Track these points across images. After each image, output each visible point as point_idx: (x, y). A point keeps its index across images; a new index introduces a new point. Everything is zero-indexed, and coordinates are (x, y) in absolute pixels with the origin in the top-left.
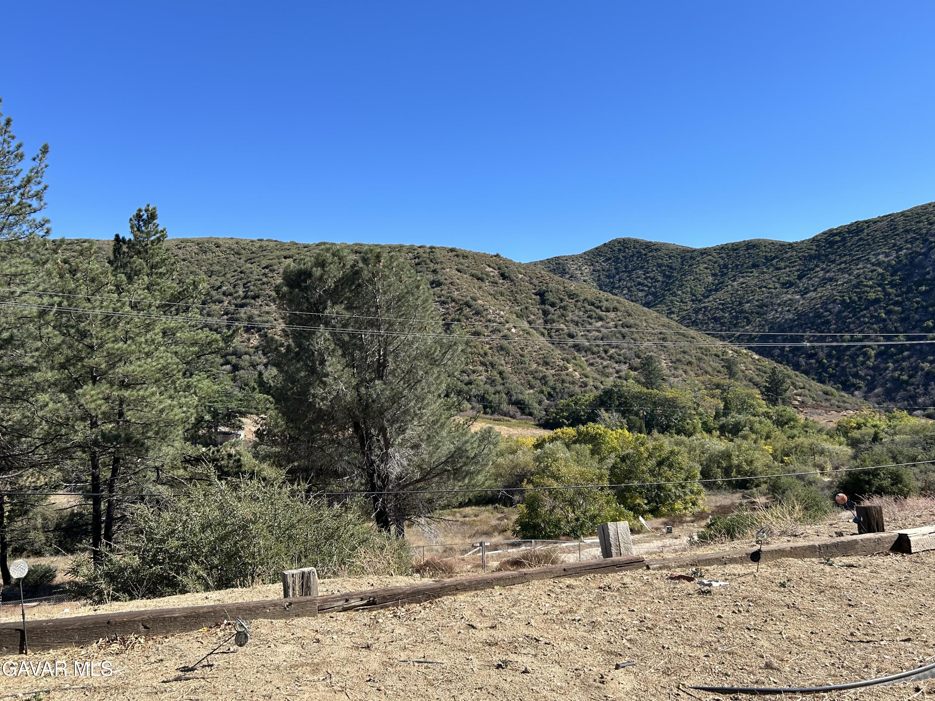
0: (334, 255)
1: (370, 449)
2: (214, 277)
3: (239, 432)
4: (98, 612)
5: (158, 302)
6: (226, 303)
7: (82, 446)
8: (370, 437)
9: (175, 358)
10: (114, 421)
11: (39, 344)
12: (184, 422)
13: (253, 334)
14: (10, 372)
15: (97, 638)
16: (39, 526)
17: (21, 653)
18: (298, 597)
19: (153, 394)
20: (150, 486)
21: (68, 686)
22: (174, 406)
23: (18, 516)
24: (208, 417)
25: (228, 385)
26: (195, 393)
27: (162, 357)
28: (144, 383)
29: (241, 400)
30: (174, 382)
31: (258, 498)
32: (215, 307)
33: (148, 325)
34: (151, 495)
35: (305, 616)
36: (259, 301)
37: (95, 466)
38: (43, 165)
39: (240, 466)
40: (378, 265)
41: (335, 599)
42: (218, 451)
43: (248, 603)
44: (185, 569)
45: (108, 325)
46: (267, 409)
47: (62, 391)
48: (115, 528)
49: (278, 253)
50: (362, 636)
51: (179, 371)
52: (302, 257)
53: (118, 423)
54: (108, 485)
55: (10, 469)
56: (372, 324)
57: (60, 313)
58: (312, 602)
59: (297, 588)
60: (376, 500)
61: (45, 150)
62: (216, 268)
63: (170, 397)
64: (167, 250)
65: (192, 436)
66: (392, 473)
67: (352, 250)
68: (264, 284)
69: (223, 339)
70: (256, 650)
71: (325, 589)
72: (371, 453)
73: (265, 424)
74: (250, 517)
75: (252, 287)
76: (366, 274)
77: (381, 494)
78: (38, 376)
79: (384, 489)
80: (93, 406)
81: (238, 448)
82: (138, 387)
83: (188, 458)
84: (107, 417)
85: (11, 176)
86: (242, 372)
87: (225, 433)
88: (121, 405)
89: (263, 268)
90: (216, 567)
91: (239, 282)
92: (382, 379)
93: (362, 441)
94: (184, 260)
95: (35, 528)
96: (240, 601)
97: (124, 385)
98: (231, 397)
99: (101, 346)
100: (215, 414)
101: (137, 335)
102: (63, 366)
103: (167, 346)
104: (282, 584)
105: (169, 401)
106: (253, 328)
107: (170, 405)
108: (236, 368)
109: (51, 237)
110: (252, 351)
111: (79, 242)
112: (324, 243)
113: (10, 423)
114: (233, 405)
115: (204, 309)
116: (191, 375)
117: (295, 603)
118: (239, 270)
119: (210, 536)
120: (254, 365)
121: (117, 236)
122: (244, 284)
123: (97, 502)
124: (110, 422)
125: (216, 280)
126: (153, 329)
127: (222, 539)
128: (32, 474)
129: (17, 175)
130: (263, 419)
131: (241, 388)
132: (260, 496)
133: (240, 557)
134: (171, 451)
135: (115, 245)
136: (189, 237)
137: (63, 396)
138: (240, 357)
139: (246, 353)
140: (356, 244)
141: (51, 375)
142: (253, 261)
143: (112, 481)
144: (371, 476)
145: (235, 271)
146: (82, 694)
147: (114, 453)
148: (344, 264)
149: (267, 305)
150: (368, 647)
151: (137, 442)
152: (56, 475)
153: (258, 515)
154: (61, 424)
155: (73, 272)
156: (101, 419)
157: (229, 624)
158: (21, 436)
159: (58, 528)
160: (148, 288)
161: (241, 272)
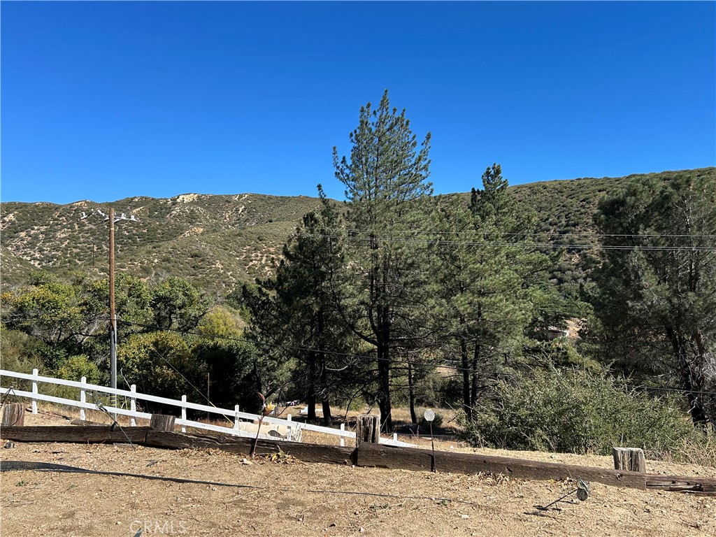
0: (644, 184)
1: (683, 352)
2: (542, 212)
3: (565, 331)
4: (477, 453)
5: (503, 233)
6: (552, 231)
7: (456, 335)
8: (682, 341)
9: (515, 274)
10: (475, 319)
11: (428, 266)
12: (524, 321)
13: (574, 254)
14: (412, 285)
15: (478, 471)
16: (431, 387)
17: (432, 471)
18: (627, 471)
19: (501, 300)
20: (501, 367)
21: (461, 500)
22: (516, 310)
23: (419, 379)
24: (540, 319)
25: (555, 294)
26: (531, 300)
27: (506, 274)
28: (495, 292)
29: (565, 306)
30: (515, 292)
31: (587, 385)
32: (544, 235)
33: (497, 250)
34: (502, 374)
35: (635, 487)
36: (578, 228)
37: (464, 350)
38: (428, 147)
39: (567, 358)
40: (688, 189)
41: (662, 479)
42: (549, 345)
43: (585, 468)
44: (533, 433)
45: (470, 252)
46: (588, 314)
47: (442, 297)
48: (478, 395)
49: (593, 188)
50: (690, 516)
51: (519, 284)
52: (615, 189)
53: (478, 321)
54: (473, 363)
55: (414, 347)
56: (682, 242)
57: (440, 245)
58: (641, 477)
59: (626, 463)
60: (691, 398)
61: (428, 137)
62: (544, 204)
63: (513, 303)
64: (508, 195)
65: (529, 333)
66: (707, 376)
67: (660, 178)
68: (582, 214)
69: (551, 259)
70: (594, 506)
71: (651, 469)
72: (685, 357)
73: (586, 326)
74: (582, 399)
75: (572, 217)
76: (676, 198)
77: (697, 394)
78: (428, 288)
79: (700, 389)
80: (462, 308)
81: (564, 344)
82: (491, 295)
83: (527, 348)
84: (471, 316)
85: (410, 158)
86: (566, 284)
87: (554, 331)
88: (479, 308)
89: (581, 201)
90: (556, 434)
91: (562, 214)
92: (694, 291)
93: (675, 343)
94: (520, 201)
95: (429, 388)
96: (578, 464)
97: (481, 294)
98: (558, 304)
99: (465, 267)
100: (546, 316)
101: (489, 258)
102: (443, 281)
103: (510, 265)
104: (613, 457)
105: (512, 306)
106: (574, 249)
107: (513, 309)
108: (561, 281)
109: (433, 195)
110: (573, 267)
111: (450, 196)
112: (634, 176)
113: (413, 317)
114: (560, 310)
115: (535, 236)
116: (528, 286)
117: (626, 475)
118: (562, 204)
119: (551, 410)
120: (575, 279)
121: (473, 189)
122: (566, 215)
123: (466, 376)
124: (472, 320)
125: (544, 214)
126: (500, 253)
127: (561, 414)
128: (427, 352)
129: (413, 156)
130: (583, 321)
131: (565, 296)
132: (589, 384)
133: (574, 430)
134: (515, 343)
135: (472, 196)
136: (523, 184)
137: (444, 300)
138: (564, 273)
139: (569, 270)
140: (665, 173)
141: (436, 287)
142: (573, 196)
143: (475, 361)
144: (686, 376)
145: (559, 206)
146: (471, 508)
147: (476, 341)
148: (654, 191)
149: (585, 230)
150: (697, 527)
151: (491, 335)
152: (439, 353)
153: (588, 399)
154: (442, 320)
155: (447, 217)
156: (467, 317)
157: (571, 481)
158: (420, 326)
159: (442, 389)
160: (496, 224)
161: (563, 206)
